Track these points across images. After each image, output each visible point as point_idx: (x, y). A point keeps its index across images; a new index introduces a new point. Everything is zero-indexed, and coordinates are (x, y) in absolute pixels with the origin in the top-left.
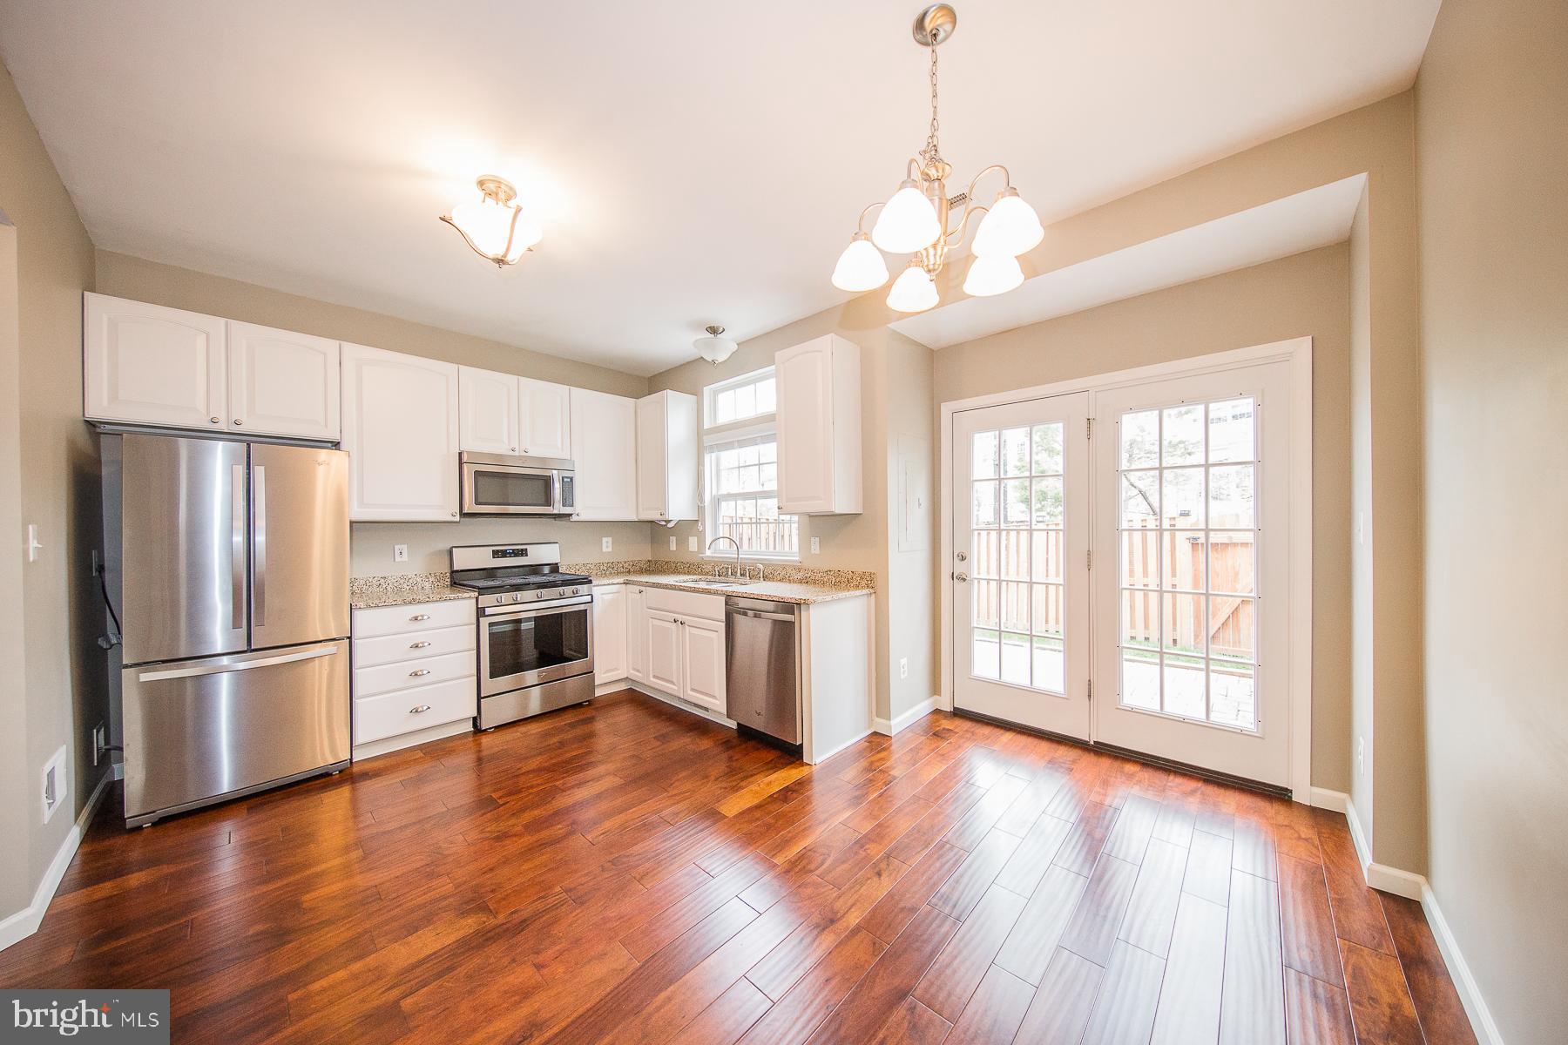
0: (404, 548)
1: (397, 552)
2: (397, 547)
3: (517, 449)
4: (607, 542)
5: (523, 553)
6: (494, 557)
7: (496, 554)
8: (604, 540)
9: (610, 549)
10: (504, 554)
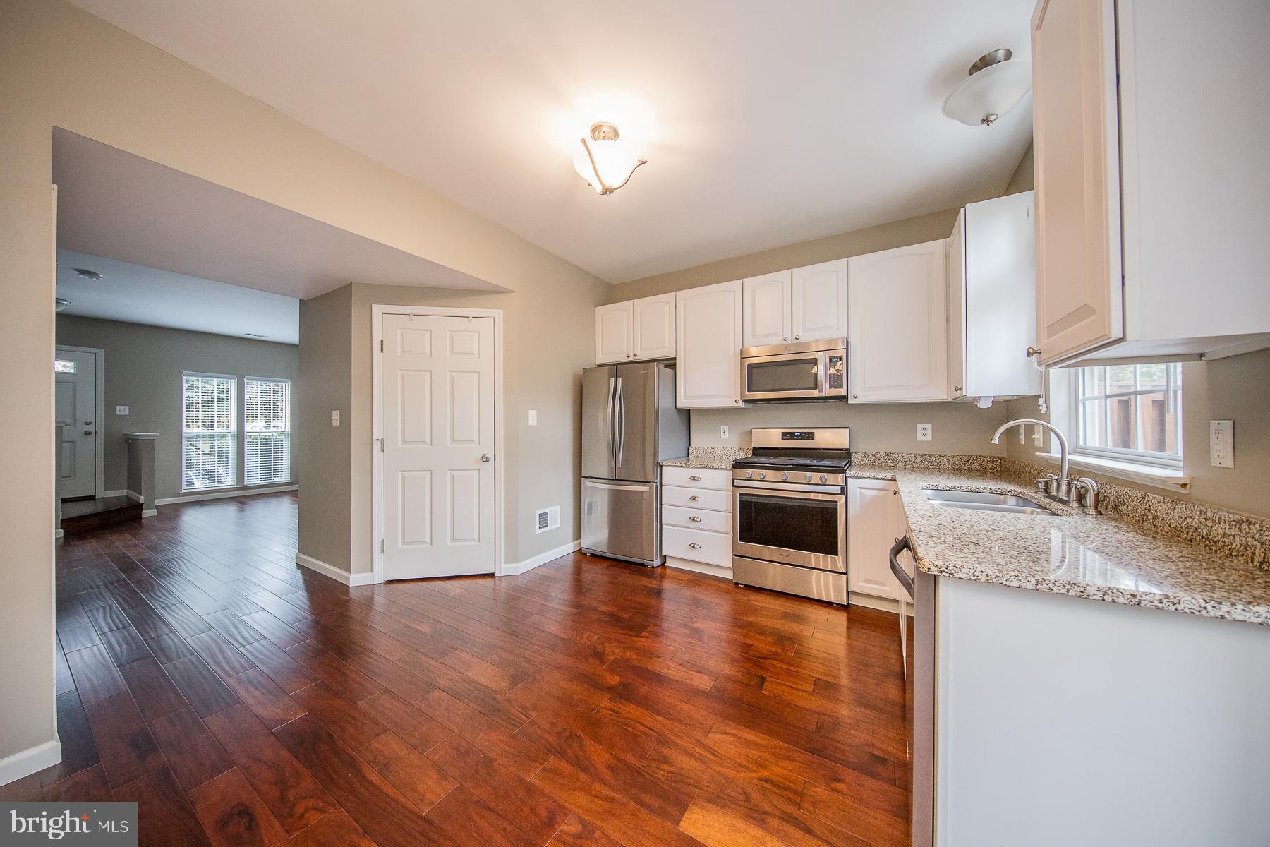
0: (726, 427)
1: (722, 431)
2: (722, 427)
3: (789, 338)
4: (924, 430)
5: (810, 436)
6: (783, 439)
7: (784, 436)
8: (920, 426)
9: (929, 438)
10: (792, 436)
